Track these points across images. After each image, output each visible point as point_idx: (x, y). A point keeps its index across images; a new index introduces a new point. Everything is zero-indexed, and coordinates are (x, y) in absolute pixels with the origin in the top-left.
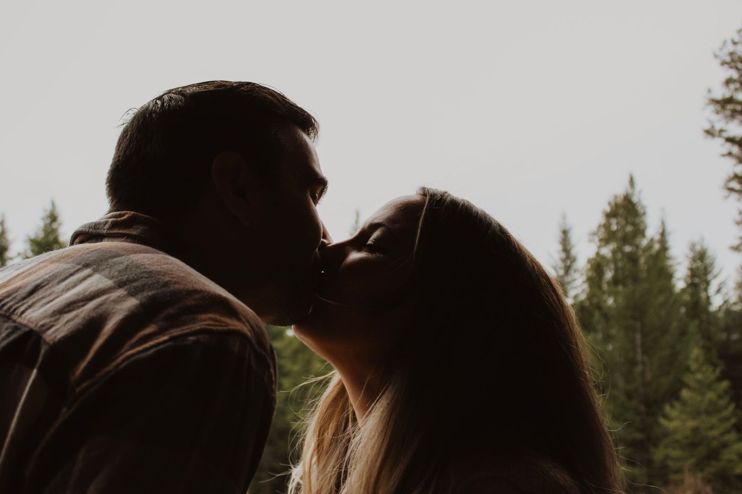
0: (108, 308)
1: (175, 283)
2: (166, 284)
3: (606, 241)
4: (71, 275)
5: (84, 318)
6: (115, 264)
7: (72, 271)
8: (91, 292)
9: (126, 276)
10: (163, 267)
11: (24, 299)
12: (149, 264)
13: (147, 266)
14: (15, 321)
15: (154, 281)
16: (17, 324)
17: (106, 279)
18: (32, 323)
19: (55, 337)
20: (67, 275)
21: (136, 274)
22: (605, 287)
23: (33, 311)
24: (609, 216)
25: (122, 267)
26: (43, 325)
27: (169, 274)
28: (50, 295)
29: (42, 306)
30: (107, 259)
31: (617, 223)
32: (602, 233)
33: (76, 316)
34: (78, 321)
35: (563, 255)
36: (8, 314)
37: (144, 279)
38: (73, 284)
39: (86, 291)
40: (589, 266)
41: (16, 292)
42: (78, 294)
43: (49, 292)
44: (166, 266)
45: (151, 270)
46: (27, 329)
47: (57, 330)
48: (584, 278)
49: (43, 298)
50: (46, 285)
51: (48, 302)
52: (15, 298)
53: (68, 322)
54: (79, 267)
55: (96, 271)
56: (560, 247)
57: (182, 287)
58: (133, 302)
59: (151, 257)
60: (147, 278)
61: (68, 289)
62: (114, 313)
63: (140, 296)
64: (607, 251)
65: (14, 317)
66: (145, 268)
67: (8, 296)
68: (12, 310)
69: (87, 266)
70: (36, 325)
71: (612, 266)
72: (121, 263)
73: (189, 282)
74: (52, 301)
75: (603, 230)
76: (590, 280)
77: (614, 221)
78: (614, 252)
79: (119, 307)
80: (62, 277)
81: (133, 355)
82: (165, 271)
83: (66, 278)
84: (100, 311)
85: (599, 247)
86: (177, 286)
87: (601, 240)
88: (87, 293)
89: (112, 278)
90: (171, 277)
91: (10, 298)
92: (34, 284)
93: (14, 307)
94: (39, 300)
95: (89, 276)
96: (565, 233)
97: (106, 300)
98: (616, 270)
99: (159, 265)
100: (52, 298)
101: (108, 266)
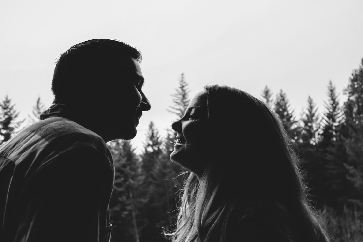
0: (37, 148)
1: (65, 132)
2: (61, 133)
3: (352, 93)
4: (27, 136)
5: (29, 153)
6: (43, 129)
7: (28, 134)
8: (33, 142)
9: (46, 133)
10: (61, 126)
11: (11, 149)
12: (56, 126)
13: (54, 127)
14: (7, 159)
15: (56, 133)
16: (8, 160)
17: (39, 136)
18: (12, 158)
19: (18, 163)
20: (26, 137)
21: (50, 132)
22: (354, 115)
23: (13, 154)
24: (353, 81)
25: (45, 129)
26: (15, 159)
27: (63, 129)
28: (19, 146)
29: (16, 151)
30: (41, 127)
31: (357, 84)
32: (350, 90)
33: (26, 153)
34: (26, 155)
35: (332, 102)
36: (6, 156)
37: (52, 133)
38: (27, 140)
39: (31, 142)
40: (345, 106)
41: (9, 147)
42: (28, 144)
43: (19, 145)
44: (63, 125)
45: (56, 128)
46: (10, 161)
47: (19, 160)
48: (343, 112)
49: (17, 148)
50: (19, 142)
51: (18, 149)
52: (9, 149)
53: (23, 156)
54: (31, 132)
55: (36, 133)
56: (330, 98)
57: (67, 133)
58: (47, 143)
59: (57, 123)
60: (54, 132)
61: (25, 143)
62: (39, 149)
63: (50, 140)
64: (353, 98)
65: (7, 157)
66: (54, 128)
67: (6, 150)
68: (7, 154)
69: (33, 132)
70: (13, 159)
71: (356, 105)
72: (45, 128)
73: (70, 131)
74: (19, 148)
75: (350, 88)
76: (346, 113)
77: (356, 83)
78: (357, 98)
79: (41, 146)
80: (24, 138)
81: (44, 165)
82: (61, 128)
83: (26, 138)
84: (34, 149)
85: (350, 96)
86: (65, 133)
87: (349, 93)
88: (31, 143)
89: (40, 135)
90: (63, 130)
91: (7, 150)
92: (15, 143)
93: (8, 153)
94: (15, 149)
95: (33, 136)
96: (332, 91)
97: (37, 145)
98: (359, 106)
99: (59, 126)
100: (19, 147)
101: (40, 130)
